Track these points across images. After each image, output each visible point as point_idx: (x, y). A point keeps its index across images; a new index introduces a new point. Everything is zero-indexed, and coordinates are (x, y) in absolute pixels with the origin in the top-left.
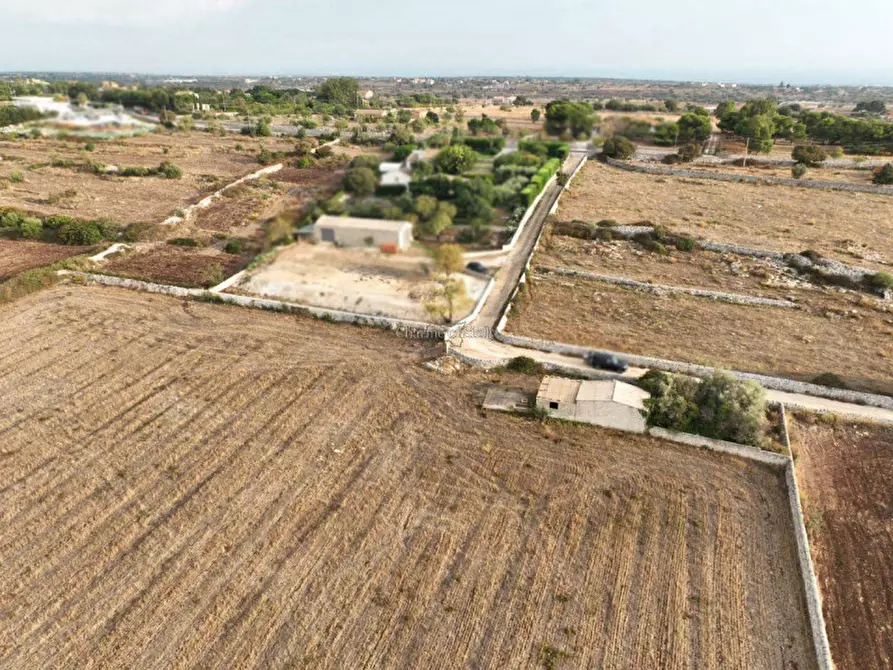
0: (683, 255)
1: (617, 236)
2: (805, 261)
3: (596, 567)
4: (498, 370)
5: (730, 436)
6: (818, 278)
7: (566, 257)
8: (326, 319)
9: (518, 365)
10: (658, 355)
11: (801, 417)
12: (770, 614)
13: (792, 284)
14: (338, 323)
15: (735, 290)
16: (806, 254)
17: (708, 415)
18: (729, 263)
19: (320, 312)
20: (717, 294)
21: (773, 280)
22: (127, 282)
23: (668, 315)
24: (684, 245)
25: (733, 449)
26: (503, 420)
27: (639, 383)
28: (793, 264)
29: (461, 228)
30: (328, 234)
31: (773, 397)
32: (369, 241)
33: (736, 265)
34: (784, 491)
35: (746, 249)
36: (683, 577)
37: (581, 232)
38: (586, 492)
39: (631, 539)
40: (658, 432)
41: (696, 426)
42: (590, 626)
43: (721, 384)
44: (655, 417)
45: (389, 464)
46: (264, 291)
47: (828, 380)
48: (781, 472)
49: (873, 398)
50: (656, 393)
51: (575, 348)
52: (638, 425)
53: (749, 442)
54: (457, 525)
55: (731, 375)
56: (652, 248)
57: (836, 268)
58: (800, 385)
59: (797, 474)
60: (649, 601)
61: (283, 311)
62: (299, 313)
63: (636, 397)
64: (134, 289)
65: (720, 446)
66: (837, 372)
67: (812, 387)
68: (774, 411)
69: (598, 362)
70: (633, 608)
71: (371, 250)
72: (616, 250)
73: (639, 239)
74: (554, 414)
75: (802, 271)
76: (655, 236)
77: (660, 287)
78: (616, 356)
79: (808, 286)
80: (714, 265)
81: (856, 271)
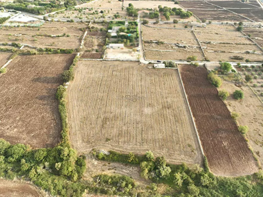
0: (162, 45)
1: (153, 43)
2: (177, 44)
3: (165, 79)
4: (148, 64)
5: (173, 67)
6: (179, 47)
7: (147, 47)
8: (123, 61)
9: (150, 63)
10: (164, 60)
11: (178, 64)
12: (178, 79)
13: (176, 48)
14: (125, 61)
15: (170, 50)
16: (177, 43)
17: (171, 65)
18: (168, 46)
19: (122, 60)
20: (168, 51)
21: (174, 48)
22: (89, 59)
23: (163, 54)
24: (162, 43)
25: (173, 68)
26: (151, 69)
27: (163, 63)
28: (176, 45)
29: (131, 43)
30: (112, 47)
31: (176, 63)
32: (119, 48)
33: (169, 46)
34: (178, 71)
35: (170, 43)
36: (171, 78)
37: (148, 42)
38: (162, 73)
39: (167, 77)
40: (166, 68)
41: (170, 67)
42: (166, 82)
43: (171, 62)
44: (166, 66)
45: (143, 75)
46: (110, 58)
47: (181, 60)
48: (177, 69)
49: (184, 61)
50: (165, 64)
51: (155, 60)
52: (164, 67)
53: (174, 67)
54: (153, 78)
55: (172, 61)
56: (158, 44)
57: (181, 45)
58: (178, 61)
59: (179, 69)
60: (169, 80)
61: (116, 60)
62: (119, 60)
63: (164, 65)
64: (91, 60)
65: (172, 68)
66: (181, 59)
67: (179, 61)
68: (176, 64)
69: (158, 61)
70: (169, 81)
71: (120, 49)
72: (153, 45)
73: (156, 43)
74: (156, 68)
75: (177, 46)
76: (158, 42)
77: (161, 50)
78: (160, 61)
79: (178, 48)
80: (167, 46)
81: (183, 45)
